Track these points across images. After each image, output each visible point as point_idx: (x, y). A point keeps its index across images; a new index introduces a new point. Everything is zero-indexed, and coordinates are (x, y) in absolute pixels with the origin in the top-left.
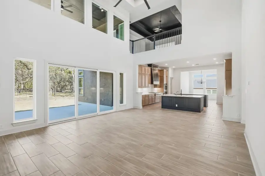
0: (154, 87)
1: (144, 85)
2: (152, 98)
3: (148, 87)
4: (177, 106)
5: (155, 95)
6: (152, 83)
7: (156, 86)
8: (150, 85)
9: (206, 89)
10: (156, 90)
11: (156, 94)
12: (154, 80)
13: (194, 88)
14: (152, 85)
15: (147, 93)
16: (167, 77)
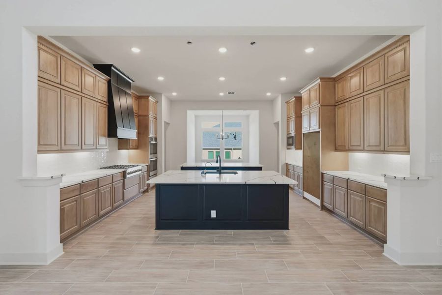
0: (119, 149)
1: (74, 139)
2: (113, 190)
3: (95, 147)
4: (213, 214)
5: (124, 174)
6: (112, 132)
7: (124, 144)
8: (103, 140)
9: (226, 149)
10: (125, 156)
11: (129, 170)
12: (119, 123)
13: (204, 149)
14: (113, 139)
15: (91, 174)
16: (156, 118)
